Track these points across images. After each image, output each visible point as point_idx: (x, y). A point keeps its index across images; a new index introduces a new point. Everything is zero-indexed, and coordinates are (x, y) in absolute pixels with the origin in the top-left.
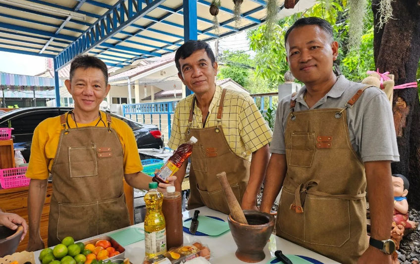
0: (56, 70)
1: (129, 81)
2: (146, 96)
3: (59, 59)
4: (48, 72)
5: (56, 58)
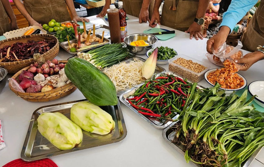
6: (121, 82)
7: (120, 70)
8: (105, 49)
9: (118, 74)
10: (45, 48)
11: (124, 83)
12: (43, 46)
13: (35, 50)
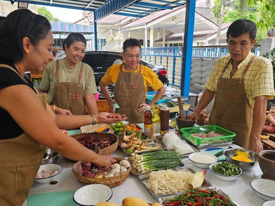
0: (95, 21)
1: (146, 27)
2: (158, 38)
3: (98, 13)
4: (86, 18)
5: (95, 11)
6: (163, 187)
7: (165, 176)
8: (157, 154)
9: (162, 178)
10: (106, 145)
11: (165, 188)
12: (106, 142)
13: (98, 145)
